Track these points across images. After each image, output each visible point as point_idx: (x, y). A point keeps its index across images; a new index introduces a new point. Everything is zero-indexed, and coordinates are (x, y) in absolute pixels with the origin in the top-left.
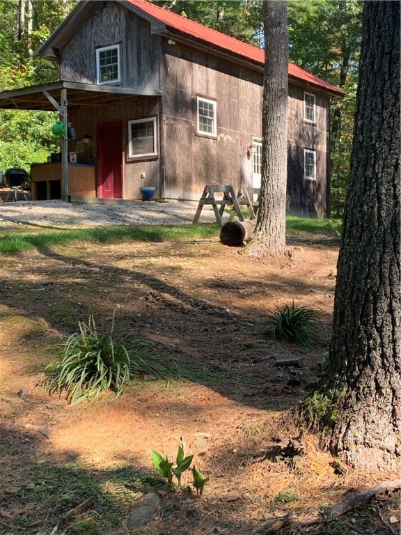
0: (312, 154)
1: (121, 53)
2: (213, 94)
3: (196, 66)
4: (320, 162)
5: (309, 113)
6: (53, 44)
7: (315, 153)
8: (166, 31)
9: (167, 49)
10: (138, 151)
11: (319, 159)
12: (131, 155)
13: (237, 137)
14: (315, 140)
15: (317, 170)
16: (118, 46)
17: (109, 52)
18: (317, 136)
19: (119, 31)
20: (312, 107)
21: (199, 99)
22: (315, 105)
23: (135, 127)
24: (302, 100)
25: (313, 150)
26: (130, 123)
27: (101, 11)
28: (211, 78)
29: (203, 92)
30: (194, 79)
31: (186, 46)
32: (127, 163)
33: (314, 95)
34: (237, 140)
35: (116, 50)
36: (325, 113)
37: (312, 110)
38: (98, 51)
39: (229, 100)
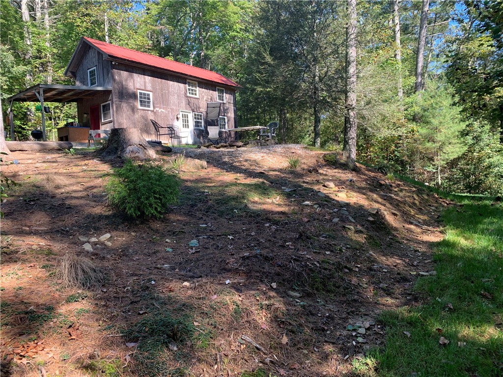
0: (224, 119)
1: (97, 71)
2: (149, 88)
3: (135, 75)
4: (230, 122)
5: (221, 98)
6: (70, 70)
7: (226, 117)
8: (109, 57)
9: (114, 67)
10: (106, 118)
11: (228, 121)
12: (103, 121)
13: (168, 110)
14: (226, 111)
15: (228, 126)
16: (95, 68)
17: (92, 71)
18: (227, 109)
19: (95, 60)
20: (223, 94)
21: (139, 91)
22: (225, 94)
23: (104, 106)
24: (216, 91)
25: (224, 116)
26: (102, 105)
27: (89, 51)
28: (147, 80)
29: (143, 88)
30: (135, 81)
31: (128, 65)
32: (102, 125)
33: (224, 89)
34: (169, 111)
35: (95, 70)
36: (232, 98)
37: (223, 96)
38: (89, 71)
39: (162, 91)
